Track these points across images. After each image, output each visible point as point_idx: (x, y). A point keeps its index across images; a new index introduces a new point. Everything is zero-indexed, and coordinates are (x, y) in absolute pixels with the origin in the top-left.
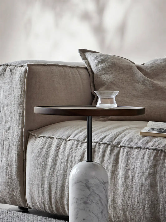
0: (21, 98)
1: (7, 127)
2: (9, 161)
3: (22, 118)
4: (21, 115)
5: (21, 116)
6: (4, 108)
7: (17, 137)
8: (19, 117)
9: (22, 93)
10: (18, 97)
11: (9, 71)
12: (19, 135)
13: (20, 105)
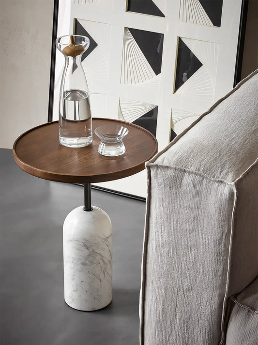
0: (220, 244)
1: (186, 284)
2: (188, 340)
3: (222, 280)
4: (220, 273)
5: (220, 276)
6: (177, 250)
7: (208, 308)
8: (216, 276)
9: (224, 237)
10: (214, 241)
11: (191, 185)
12: (215, 305)
13: (217, 256)
